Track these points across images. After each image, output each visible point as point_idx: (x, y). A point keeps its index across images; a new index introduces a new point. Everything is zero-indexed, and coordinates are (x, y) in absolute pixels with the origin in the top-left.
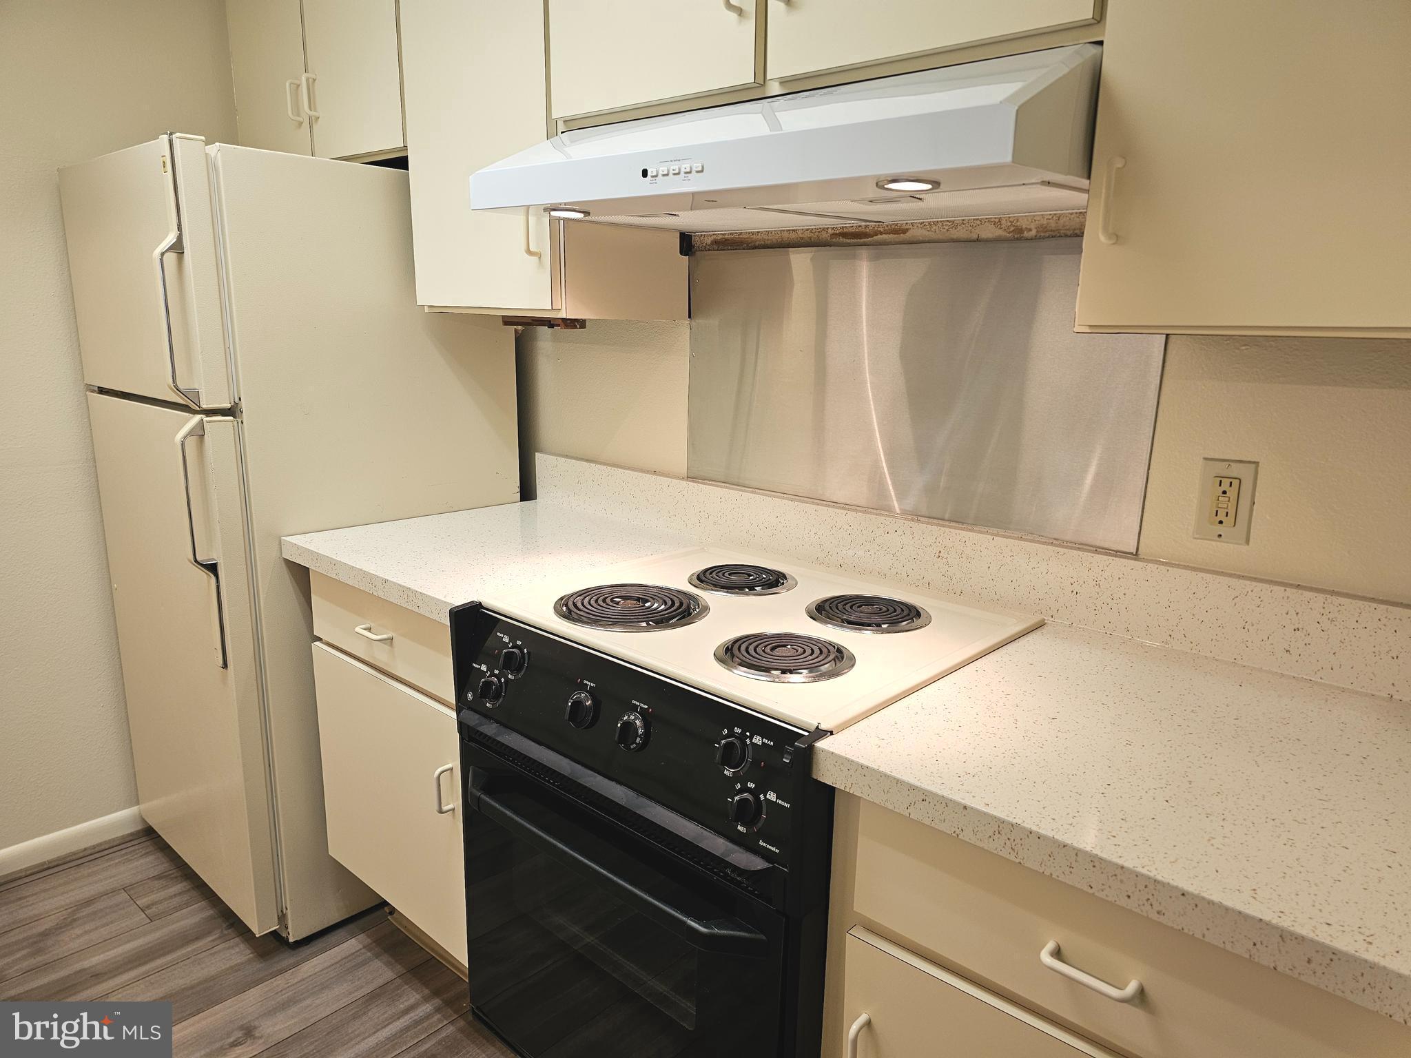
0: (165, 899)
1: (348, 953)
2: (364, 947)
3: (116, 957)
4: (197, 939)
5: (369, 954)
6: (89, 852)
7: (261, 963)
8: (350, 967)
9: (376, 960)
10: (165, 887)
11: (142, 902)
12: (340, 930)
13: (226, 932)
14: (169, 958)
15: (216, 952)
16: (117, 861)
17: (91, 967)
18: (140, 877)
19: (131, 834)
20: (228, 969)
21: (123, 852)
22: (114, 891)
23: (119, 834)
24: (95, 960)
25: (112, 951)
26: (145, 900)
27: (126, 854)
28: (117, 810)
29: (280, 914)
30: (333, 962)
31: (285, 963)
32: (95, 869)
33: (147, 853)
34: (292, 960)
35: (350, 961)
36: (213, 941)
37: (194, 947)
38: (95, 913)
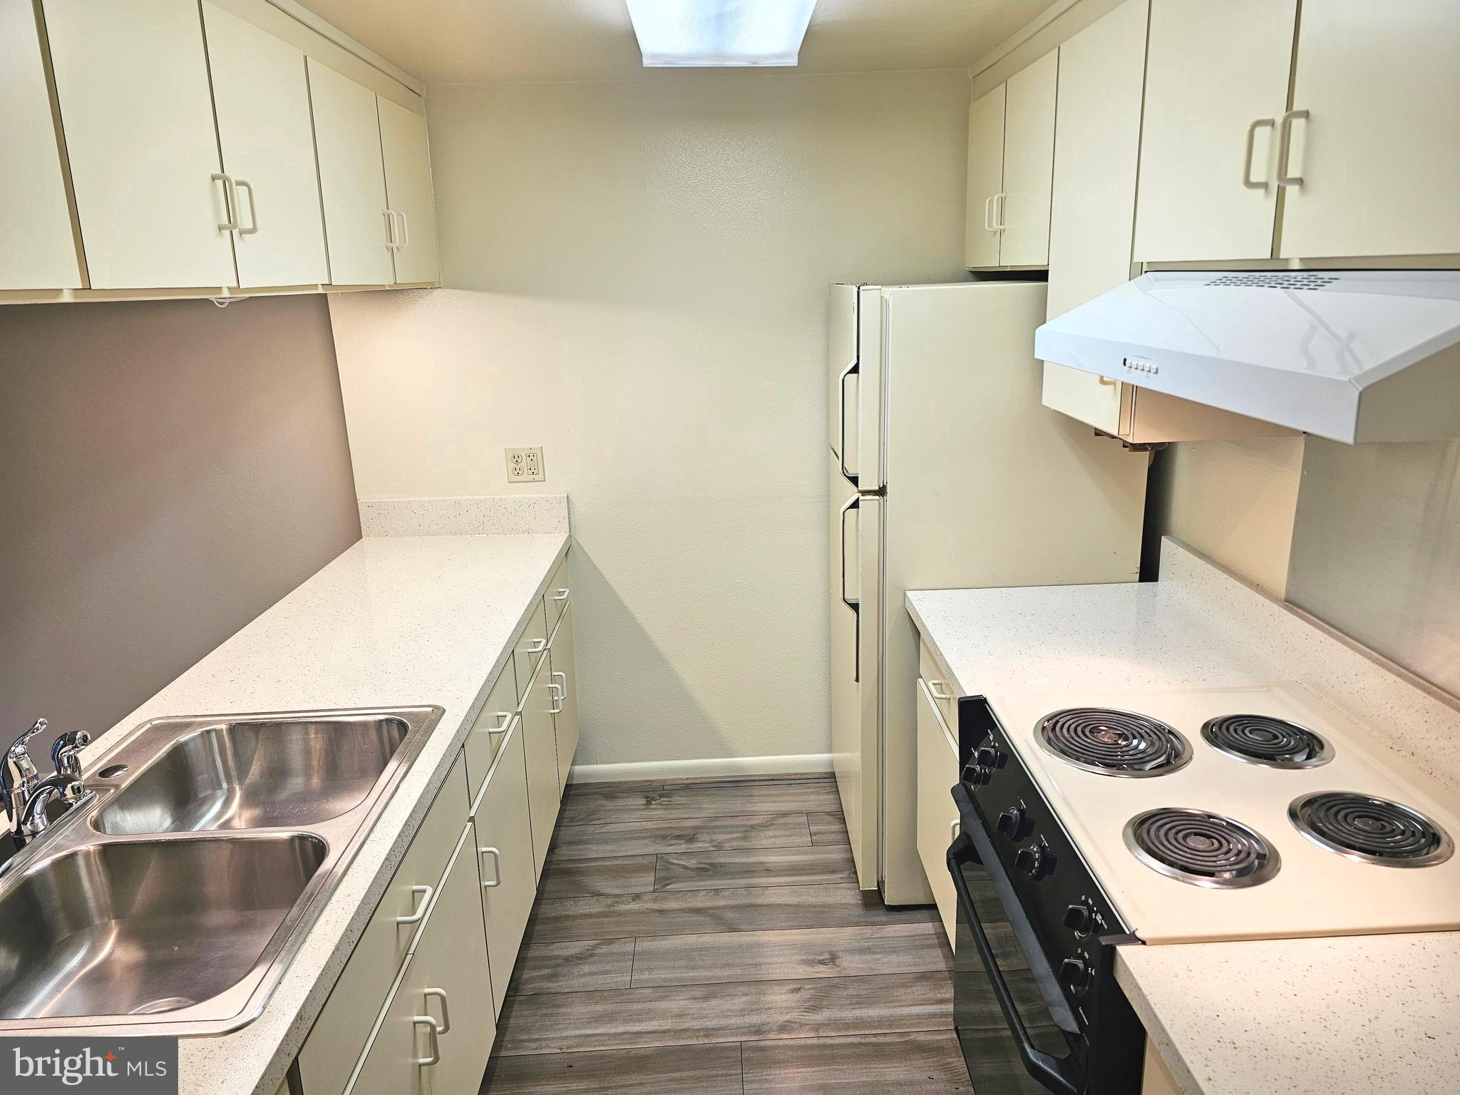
0: (827, 833)
1: (922, 933)
2: (936, 934)
3: (783, 862)
4: (833, 872)
5: (936, 941)
6: (800, 777)
7: (863, 910)
8: (917, 945)
9: (939, 949)
10: (830, 823)
11: (813, 828)
12: (926, 911)
13: (851, 875)
14: (812, 878)
15: (839, 888)
16: (811, 790)
17: (768, 863)
18: (819, 809)
19: (827, 773)
20: (842, 904)
21: (818, 785)
22: (800, 813)
23: (820, 770)
24: (772, 859)
25: (784, 857)
26: (815, 828)
27: (819, 787)
28: (820, 753)
29: (880, 879)
30: (908, 934)
31: (877, 919)
32: (798, 791)
33: (831, 792)
34: (883, 919)
35: (920, 940)
36: (842, 878)
37: (830, 877)
38: (784, 824)
